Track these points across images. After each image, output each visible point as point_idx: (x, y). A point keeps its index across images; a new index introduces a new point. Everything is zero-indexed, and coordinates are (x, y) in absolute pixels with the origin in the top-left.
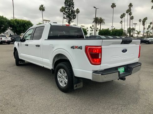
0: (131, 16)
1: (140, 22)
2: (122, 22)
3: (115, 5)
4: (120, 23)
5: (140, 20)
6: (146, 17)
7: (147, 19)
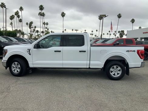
0: (20, 18)
1: (27, 25)
2: (12, 23)
3: (5, 5)
4: (10, 24)
5: (27, 24)
6: (32, 22)
7: (33, 23)
